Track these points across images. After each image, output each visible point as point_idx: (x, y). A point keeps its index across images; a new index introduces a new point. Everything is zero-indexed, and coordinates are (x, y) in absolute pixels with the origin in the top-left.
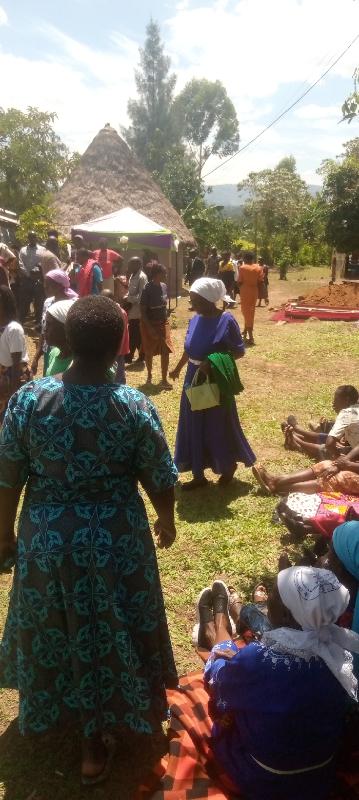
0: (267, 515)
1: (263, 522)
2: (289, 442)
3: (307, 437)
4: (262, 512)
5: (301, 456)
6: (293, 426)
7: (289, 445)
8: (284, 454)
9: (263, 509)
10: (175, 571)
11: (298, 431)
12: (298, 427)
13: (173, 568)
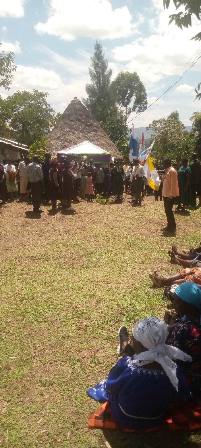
0: (160, 296)
1: (158, 299)
2: (173, 260)
3: (182, 257)
4: (158, 295)
5: (179, 266)
6: (176, 251)
7: (173, 261)
8: (170, 266)
9: (158, 293)
10: (111, 323)
11: (178, 254)
12: (178, 251)
13: (110, 321)
